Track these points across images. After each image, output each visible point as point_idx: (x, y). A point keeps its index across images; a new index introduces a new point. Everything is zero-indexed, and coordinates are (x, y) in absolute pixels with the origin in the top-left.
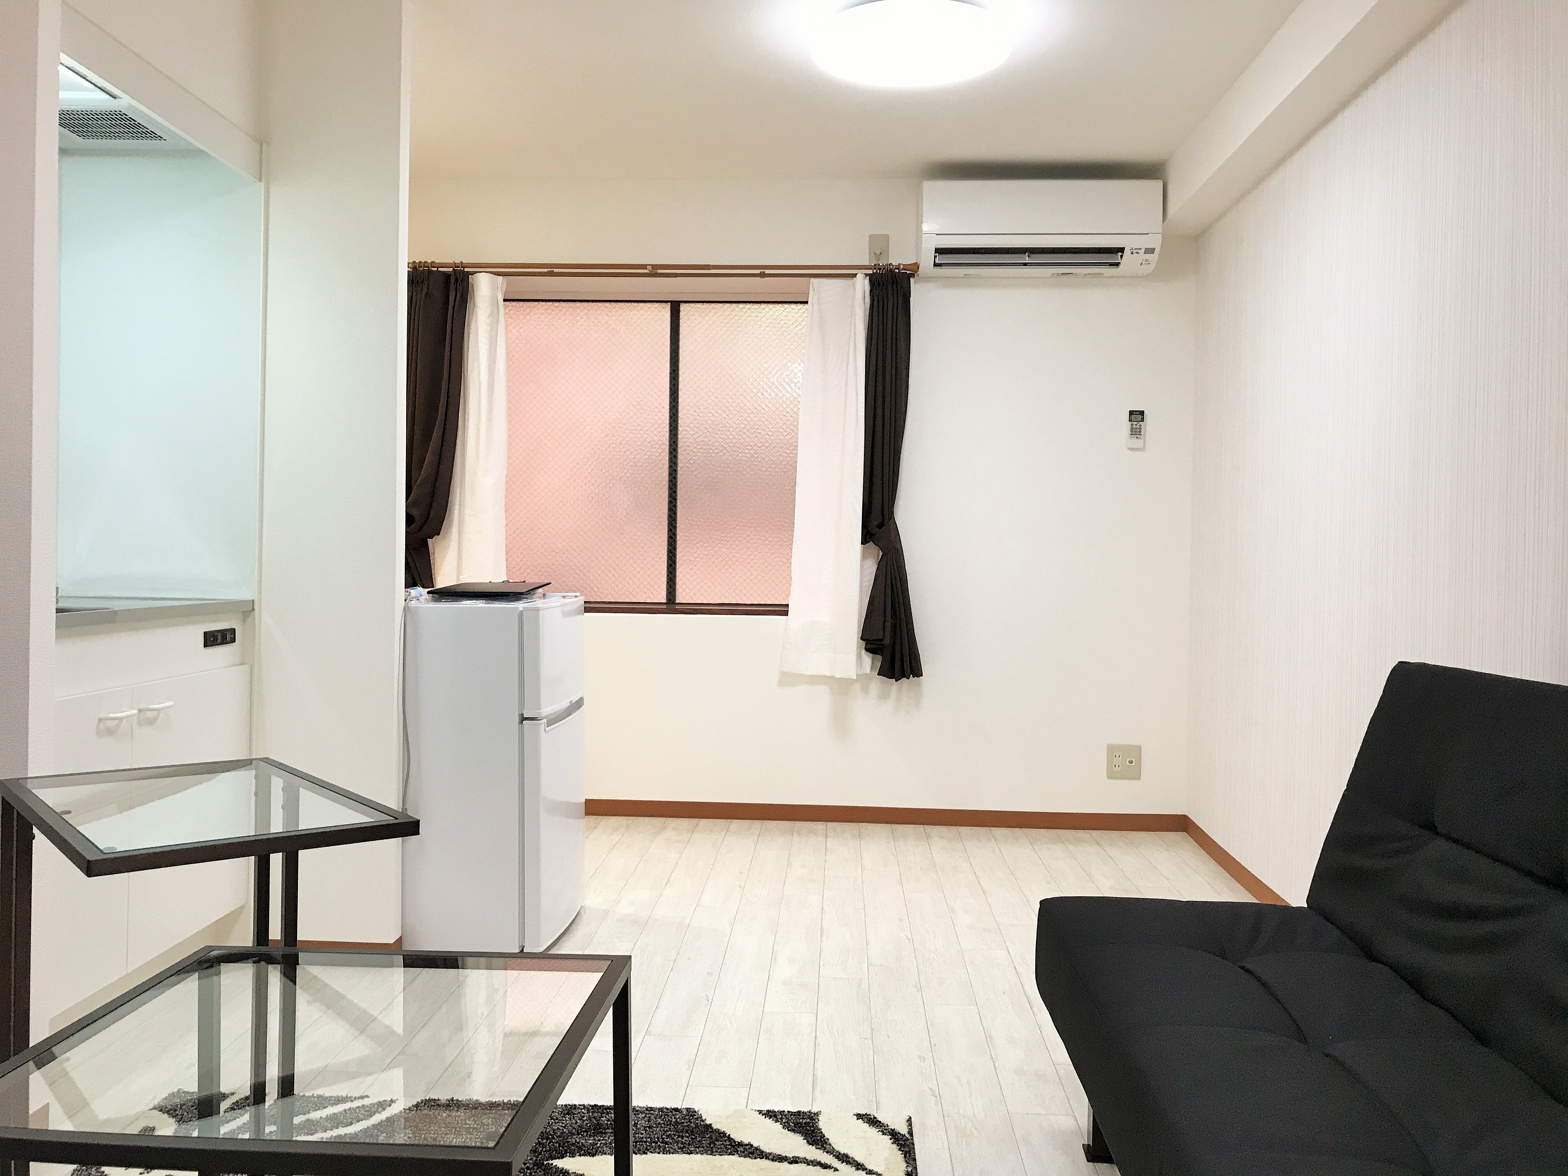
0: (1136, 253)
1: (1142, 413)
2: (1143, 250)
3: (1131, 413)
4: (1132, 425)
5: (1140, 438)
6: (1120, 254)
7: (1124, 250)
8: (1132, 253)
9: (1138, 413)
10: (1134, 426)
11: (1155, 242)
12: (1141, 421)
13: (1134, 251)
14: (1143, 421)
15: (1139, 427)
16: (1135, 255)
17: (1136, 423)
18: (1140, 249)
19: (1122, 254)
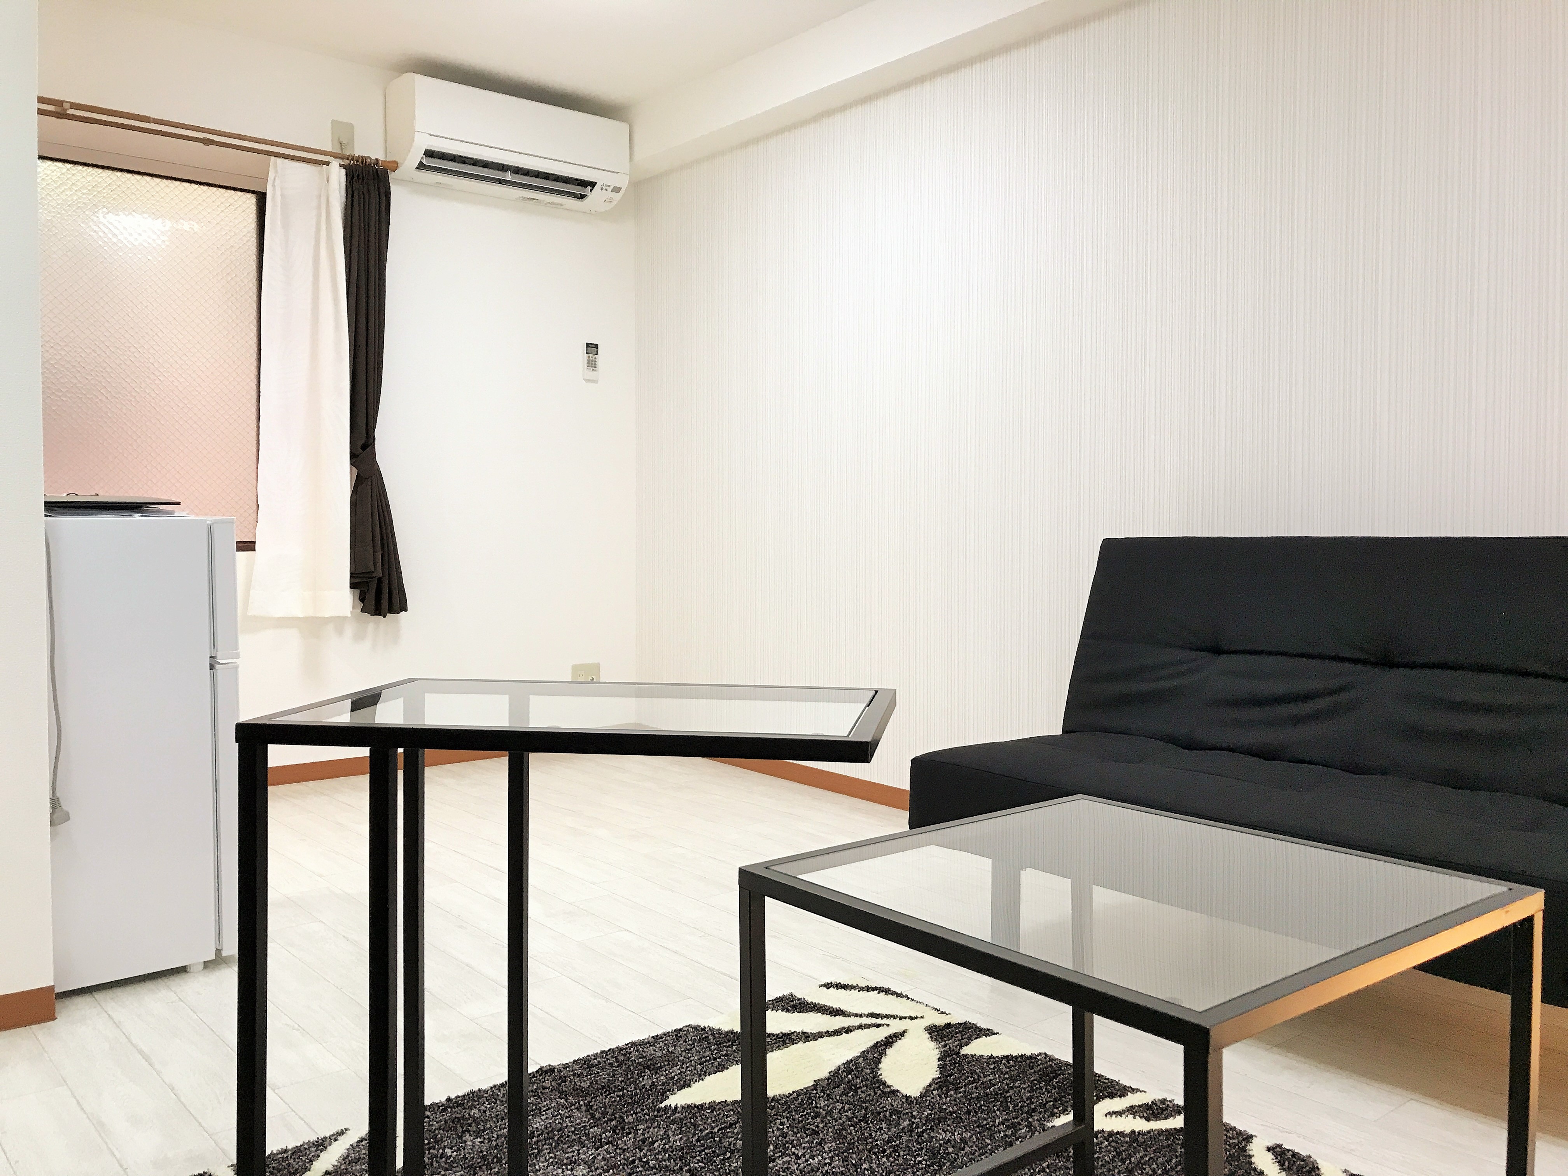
2: (611, 188)
3: (588, 345)
5: (594, 371)
6: (589, 188)
7: (595, 185)
8: (601, 189)
9: (594, 346)
10: (591, 358)
11: (623, 182)
12: (595, 354)
13: (604, 188)
15: (594, 360)
16: (603, 191)
17: (591, 355)
18: (609, 186)
19: (592, 188)
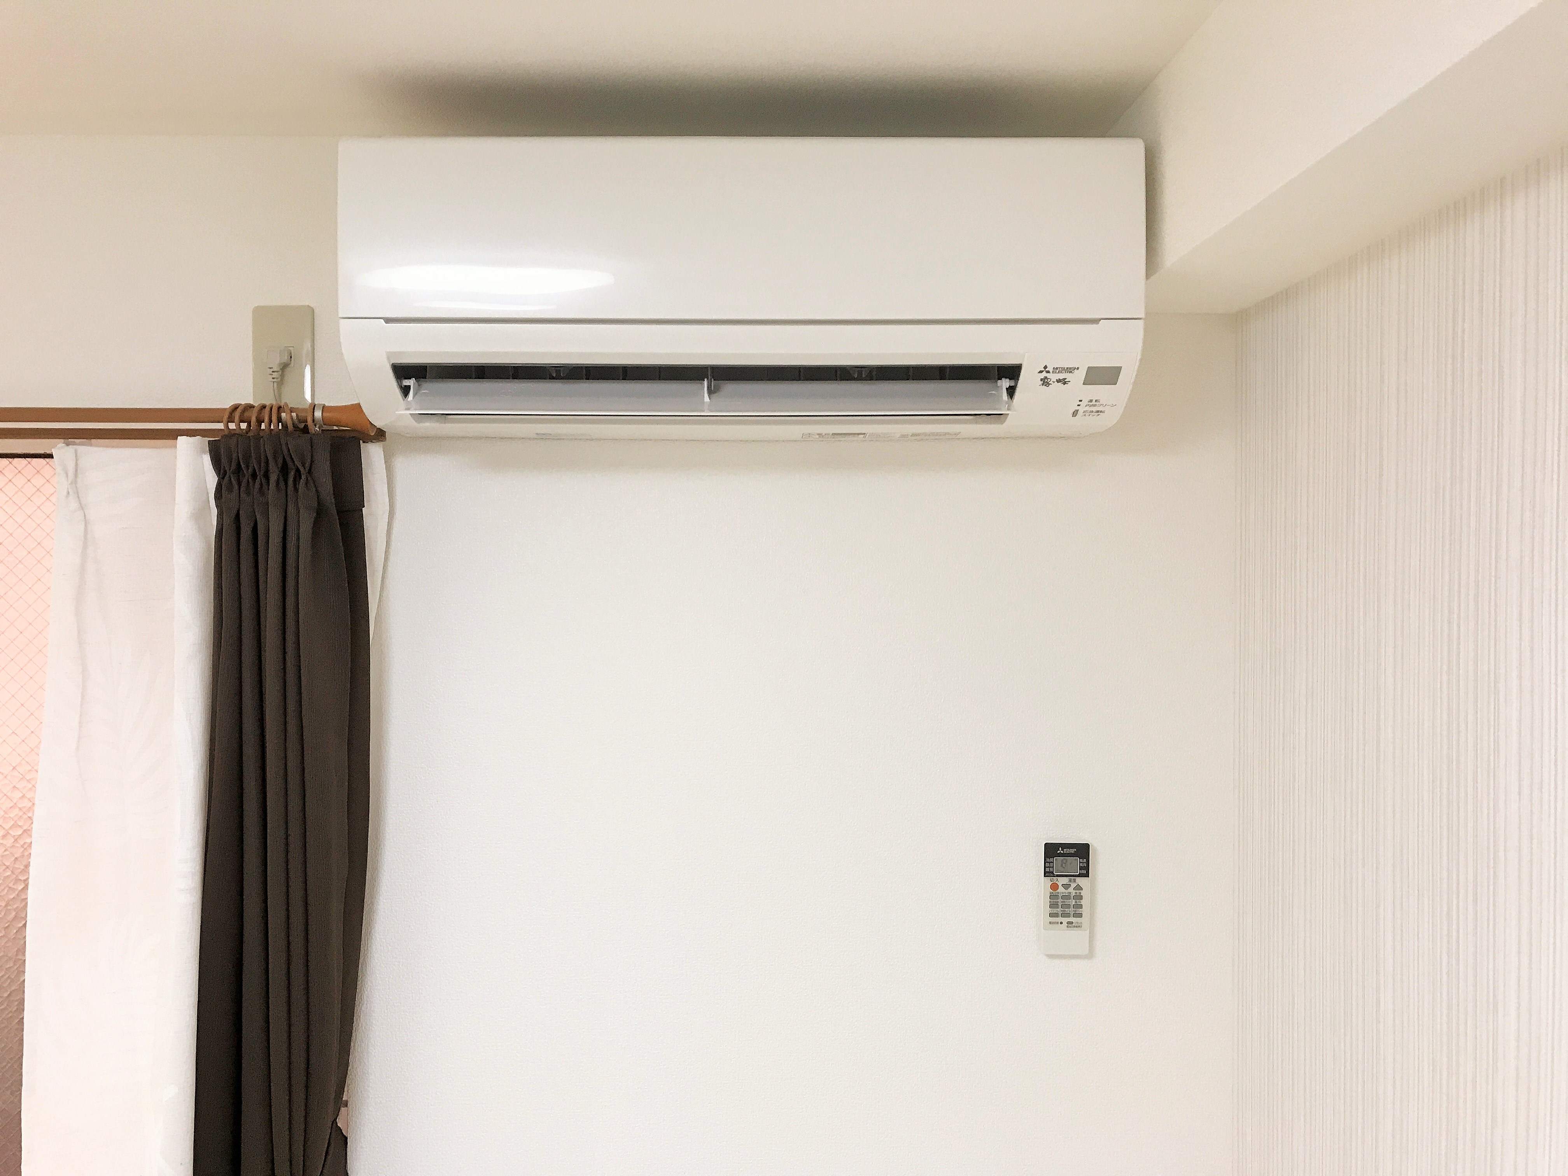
0: (1059, 381)
1: (1082, 851)
2: (1081, 374)
3: (1052, 850)
4: (1054, 887)
5: (1079, 926)
6: (1005, 383)
7: (1020, 372)
8: (1045, 382)
9: (1072, 851)
10: (1061, 889)
11: (1121, 345)
12: (1080, 876)
14: (1087, 875)
15: (1073, 893)
16: (1055, 387)
17: (1065, 880)
18: (1070, 370)
19: (1012, 384)
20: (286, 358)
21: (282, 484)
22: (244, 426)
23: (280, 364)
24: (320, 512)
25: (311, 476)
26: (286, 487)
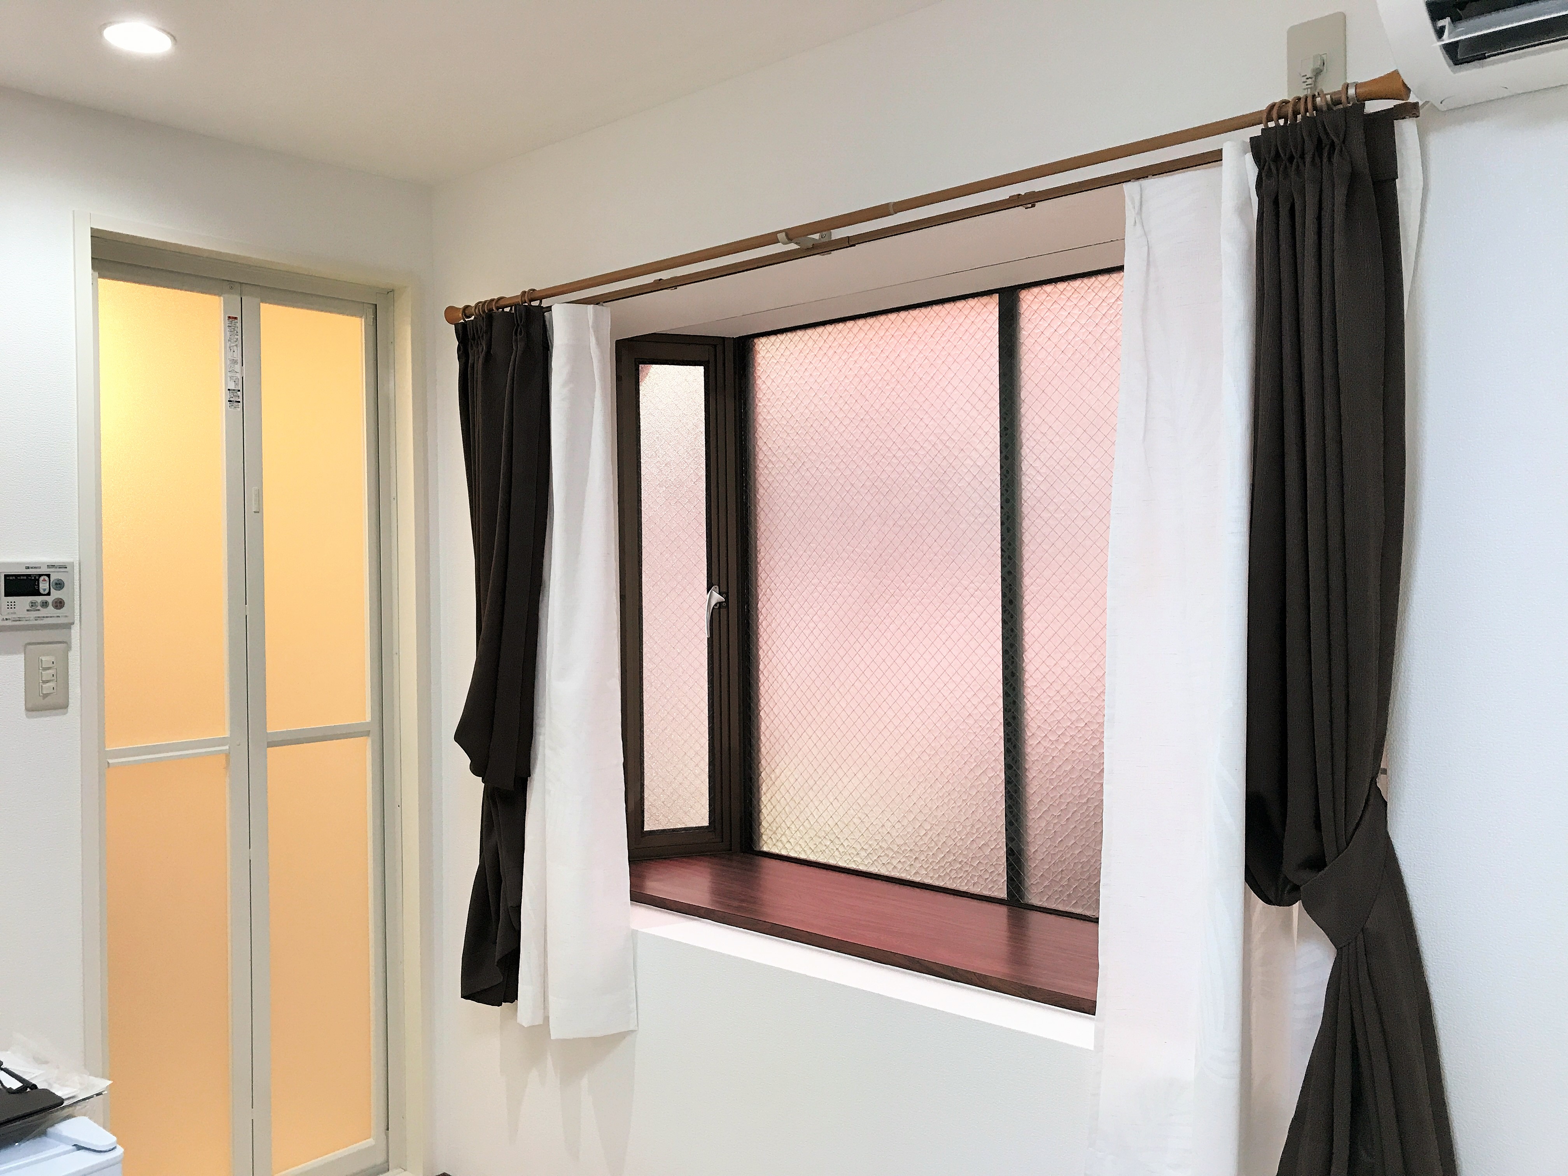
20: (1318, 64)
21: (1317, 160)
22: (1282, 122)
23: (1313, 70)
24: (1354, 178)
25: (1345, 146)
26: (1321, 162)
